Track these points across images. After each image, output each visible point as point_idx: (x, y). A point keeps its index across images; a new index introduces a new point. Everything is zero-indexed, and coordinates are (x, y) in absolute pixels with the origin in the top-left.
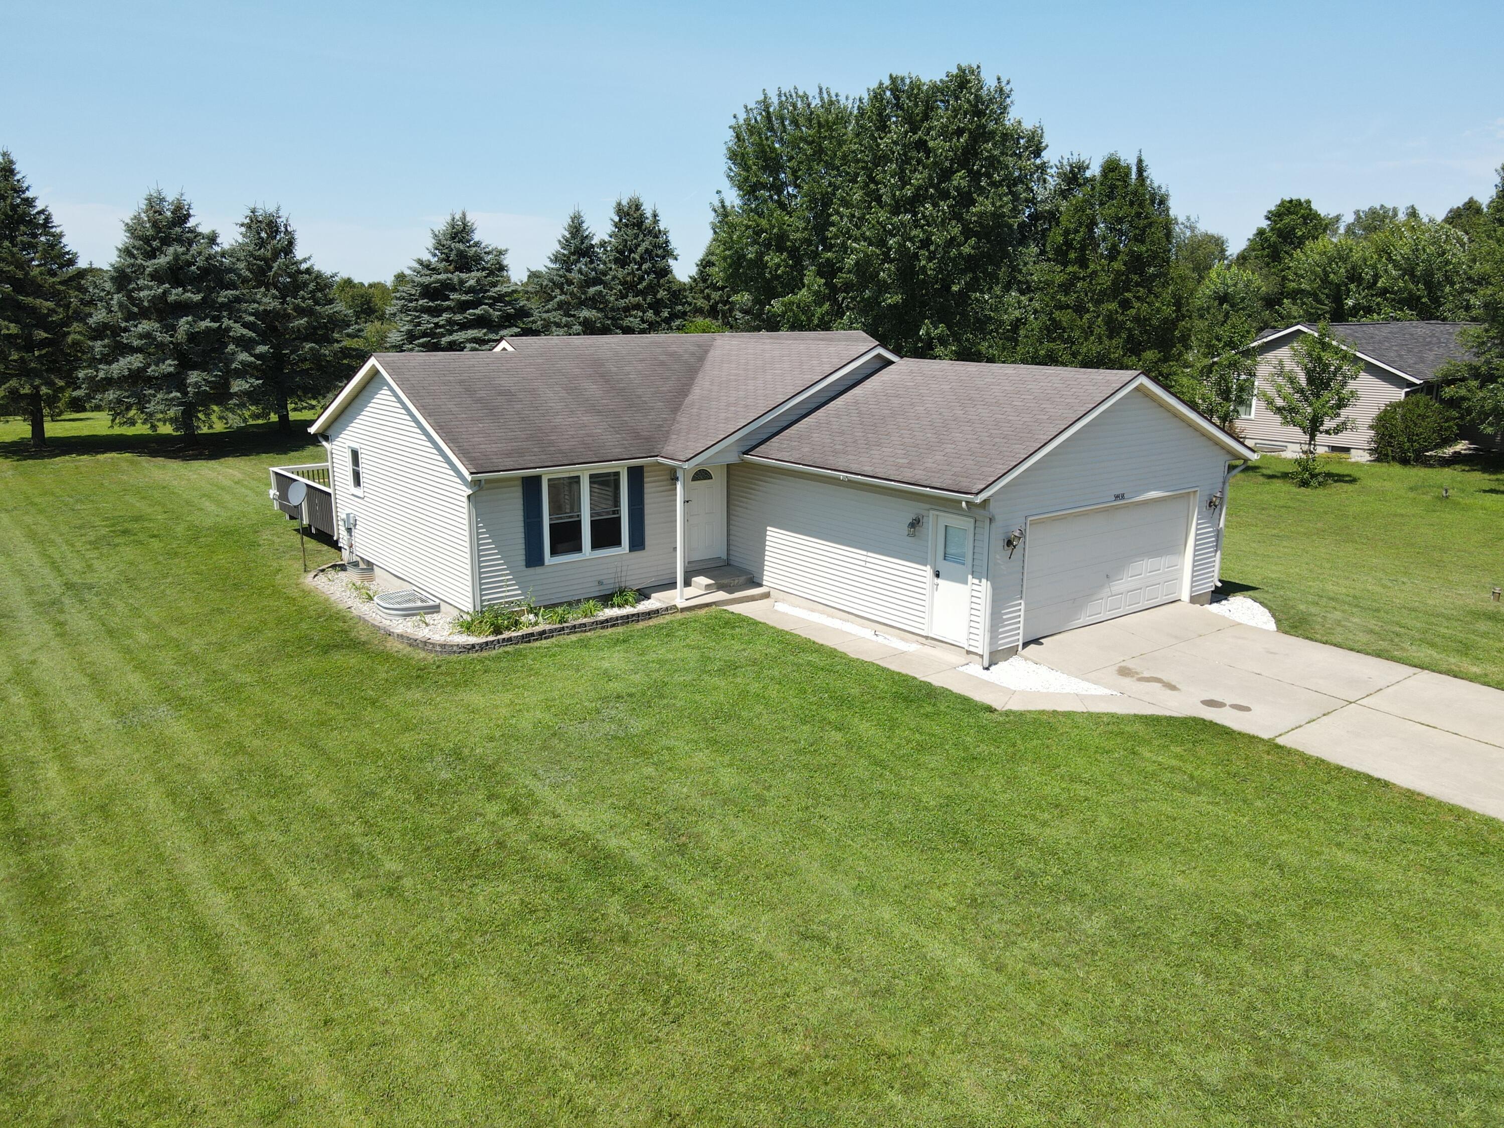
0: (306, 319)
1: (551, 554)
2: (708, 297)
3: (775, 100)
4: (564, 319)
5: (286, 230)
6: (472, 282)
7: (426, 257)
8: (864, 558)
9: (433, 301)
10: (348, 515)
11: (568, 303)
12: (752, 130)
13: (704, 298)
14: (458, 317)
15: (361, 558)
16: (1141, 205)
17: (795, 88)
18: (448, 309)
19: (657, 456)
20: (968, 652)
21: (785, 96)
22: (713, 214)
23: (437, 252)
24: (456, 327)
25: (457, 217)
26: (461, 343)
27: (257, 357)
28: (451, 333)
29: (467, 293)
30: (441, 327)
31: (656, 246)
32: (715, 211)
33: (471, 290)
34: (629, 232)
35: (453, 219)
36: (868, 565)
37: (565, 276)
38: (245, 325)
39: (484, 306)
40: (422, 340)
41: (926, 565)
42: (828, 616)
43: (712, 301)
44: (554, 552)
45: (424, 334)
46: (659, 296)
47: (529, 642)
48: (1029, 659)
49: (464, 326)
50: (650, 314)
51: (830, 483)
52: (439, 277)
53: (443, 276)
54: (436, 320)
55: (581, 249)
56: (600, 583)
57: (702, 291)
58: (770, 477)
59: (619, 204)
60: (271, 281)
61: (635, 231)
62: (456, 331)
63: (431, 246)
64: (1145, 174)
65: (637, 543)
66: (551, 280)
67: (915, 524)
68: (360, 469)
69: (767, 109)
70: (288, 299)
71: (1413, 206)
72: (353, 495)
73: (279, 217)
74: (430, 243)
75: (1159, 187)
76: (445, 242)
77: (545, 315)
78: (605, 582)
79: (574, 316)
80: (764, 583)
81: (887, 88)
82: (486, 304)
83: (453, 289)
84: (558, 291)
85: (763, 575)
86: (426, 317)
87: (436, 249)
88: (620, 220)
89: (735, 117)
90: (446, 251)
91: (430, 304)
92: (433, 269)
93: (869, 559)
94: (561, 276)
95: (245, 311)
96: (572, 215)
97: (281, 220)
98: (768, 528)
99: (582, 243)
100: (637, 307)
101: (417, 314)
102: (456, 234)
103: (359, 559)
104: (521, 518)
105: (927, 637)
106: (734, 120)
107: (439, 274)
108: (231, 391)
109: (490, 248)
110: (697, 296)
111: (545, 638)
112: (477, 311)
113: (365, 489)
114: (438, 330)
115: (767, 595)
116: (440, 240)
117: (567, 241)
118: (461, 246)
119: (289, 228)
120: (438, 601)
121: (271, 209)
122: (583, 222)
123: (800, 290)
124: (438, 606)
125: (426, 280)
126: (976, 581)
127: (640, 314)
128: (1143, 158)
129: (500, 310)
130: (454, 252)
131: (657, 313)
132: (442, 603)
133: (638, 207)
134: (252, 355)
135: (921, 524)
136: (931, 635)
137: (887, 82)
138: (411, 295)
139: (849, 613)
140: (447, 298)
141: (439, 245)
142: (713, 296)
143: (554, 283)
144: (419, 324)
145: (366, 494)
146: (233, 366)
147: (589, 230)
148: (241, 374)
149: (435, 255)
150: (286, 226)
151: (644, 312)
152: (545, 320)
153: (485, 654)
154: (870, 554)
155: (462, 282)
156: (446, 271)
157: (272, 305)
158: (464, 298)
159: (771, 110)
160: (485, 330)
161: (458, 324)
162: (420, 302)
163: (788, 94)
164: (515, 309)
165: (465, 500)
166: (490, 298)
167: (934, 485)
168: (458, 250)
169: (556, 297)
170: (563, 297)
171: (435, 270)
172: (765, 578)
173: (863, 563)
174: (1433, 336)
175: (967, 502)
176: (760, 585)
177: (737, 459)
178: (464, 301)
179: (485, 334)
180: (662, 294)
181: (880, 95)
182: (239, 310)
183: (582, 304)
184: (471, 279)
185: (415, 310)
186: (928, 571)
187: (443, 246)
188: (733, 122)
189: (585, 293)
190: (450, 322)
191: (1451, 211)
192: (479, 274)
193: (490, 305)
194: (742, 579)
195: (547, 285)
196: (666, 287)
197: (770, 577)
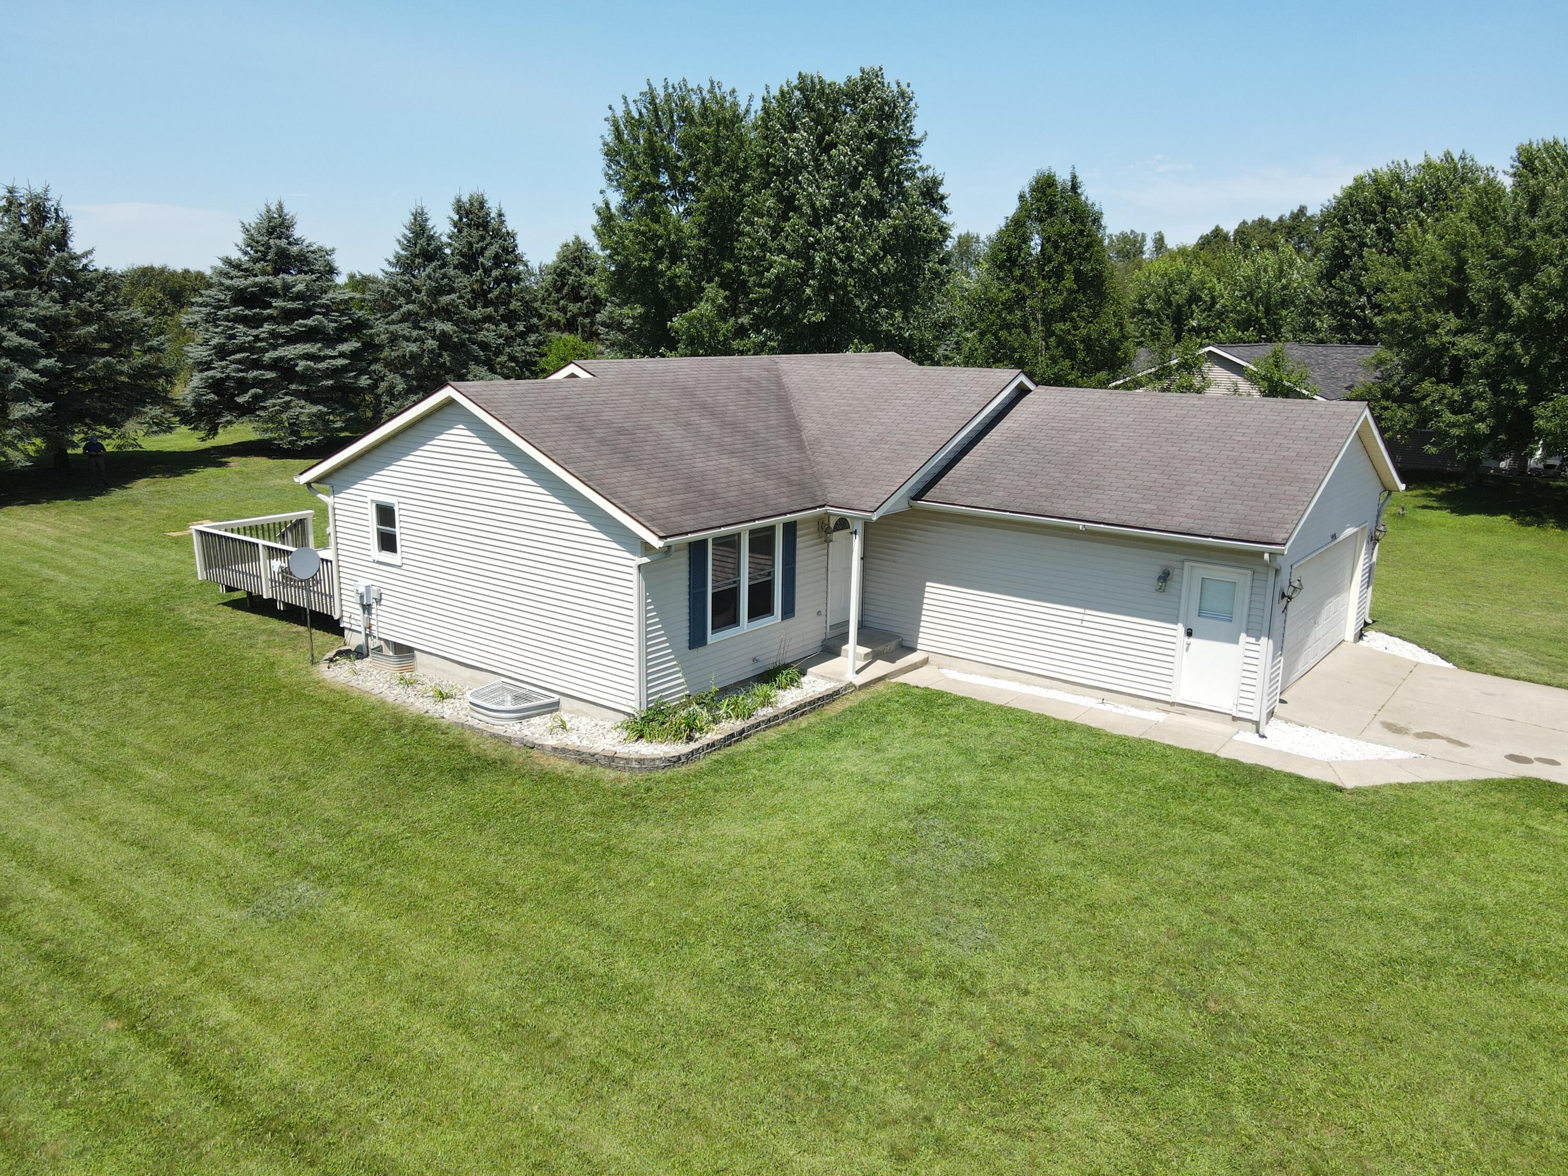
0: (96, 326)
1: (713, 629)
2: (564, 310)
3: (660, 92)
4: (415, 333)
5: (58, 215)
6: (301, 287)
7: (236, 255)
8: (1080, 616)
9: (250, 307)
10: (368, 588)
11: (417, 314)
12: (635, 124)
13: (558, 310)
14: (283, 329)
15: (386, 641)
16: (1083, 223)
17: (684, 80)
18: (270, 318)
19: (823, 506)
20: (1235, 719)
21: (673, 87)
22: (597, 217)
23: (249, 249)
24: (281, 341)
25: (273, 208)
26: (291, 359)
27: (42, 372)
28: (275, 347)
29: (294, 299)
30: (261, 340)
31: (505, 249)
32: (599, 214)
33: (299, 296)
34: (474, 232)
35: (268, 211)
36: (1085, 624)
37: (410, 282)
38: (22, 333)
39: (317, 316)
40: (238, 356)
41: (1176, 624)
42: (1021, 682)
43: (569, 314)
44: (715, 628)
45: (241, 349)
46: (512, 307)
47: (730, 745)
48: (1292, 722)
49: (291, 340)
50: (504, 327)
51: (1032, 532)
52: (257, 279)
53: (260, 279)
54: (255, 332)
55: (428, 251)
56: (755, 660)
57: (557, 303)
58: (933, 525)
59: (459, 201)
60: (45, 279)
61: (481, 233)
62: (282, 345)
63: (241, 243)
64: (1079, 191)
65: (789, 611)
66: (394, 287)
67: (1165, 577)
68: (397, 530)
69: (653, 102)
70: (72, 302)
71: (1160, 233)
72: (374, 561)
73: (48, 200)
74: (240, 238)
75: (1093, 204)
76: (260, 239)
77: (392, 328)
78: (761, 658)
79: (424, 328)
80: (919, 647)
81: (795, 87)
82: (319, 313)
83: (275, 295)
84: (401, 300)
85: (917, 637)
86: (241, 328)
87: (248, 246)
88: (461, 219)
89: (610, 108)
90: (262, 249)
91: (247, 312)
92: (246, 270)
93: (1086, 618)
94: (406, 282)
95: (22, 317)
96: (414, 211)
97: (50, 203)
98: (928, 584)
99: (429, 245)
100: (488, 319)
101: (230, 324)
102: (274, 228)
103: (382, 643)
104: (686, 589)
105: (1172, 704)
106: (610, 112)
107: (256, 276)
108: (11, 417)
109: (315, 247)
110: (551, 307)
111: (745, 738)
112: (309, 322)
113: (404, 555)
114: (259, 344)
115: (925, 662)
116: (252, 235)
117: (409, 241)
118: (283, 243)
119: (60, 213)
120: (557, 697)
121: (38, 189)
122: (427, 220)
123: (698, 303)
124: (557, 703)
125: (241, 283)
126: (1253, 640)
127: (494, 327)
128: (1077, 174)
129: (336, 321)
130: (273, 250)
131: (511, 327)
132: (563, 699)
133: (482, 205)
134: (35, 371)
135: (1170, 577)
136: (1178, 701)
137: (795, 82)
138: (220, 301)
139: (1052, 678)
140: (270, 306)
141: (252, 242)
142: (570, 308)
143: (397, 290)
144: (233, 337)
145: (405, 561)
146: (12, 385)
147: (435, 229)
148: (20, 396)
149: (246, 253)
150: (56, 210)
151: (497, 326)
152: (392, 332)
153: (692, 767)
154: (1088, 612)
155: (287, 287)
156: (264, 273)
157: (54, 309)
158: (290, 305)
159: (657, 101)
160: (320, 345)
161: (283, 337)
162: (234, 310)
163: (676, 86)
164: (352, 320)
165: (635, 571)
166: (322, 306)
167: (1216, 534)
168: (278, 247)
169: (400, 306)
170: (411, 307)
171: (248, 272)
172: (920, 641)
173: (1079, 623)
174: (1309, 357)
175: (1270, 554)
176: (913, 650)
177: (907, 506)
178: (290, 309)
179: (320, 350)
180: (515, 305)
181: (788, 93)
182: (13, 316)
183: (431, 314)
184: (300, 282)
185: (226, 319)
186: (1180, 628)
187: (257, 242)
188: (609, 114)
189: (436, 302)
190: (273, 334)
191: (1201, 238)
192: (308, 277)
193: (323, 314)
194: (893, 644)
195: (389, 293)
196: (519, 298)
197: (926, 640)
